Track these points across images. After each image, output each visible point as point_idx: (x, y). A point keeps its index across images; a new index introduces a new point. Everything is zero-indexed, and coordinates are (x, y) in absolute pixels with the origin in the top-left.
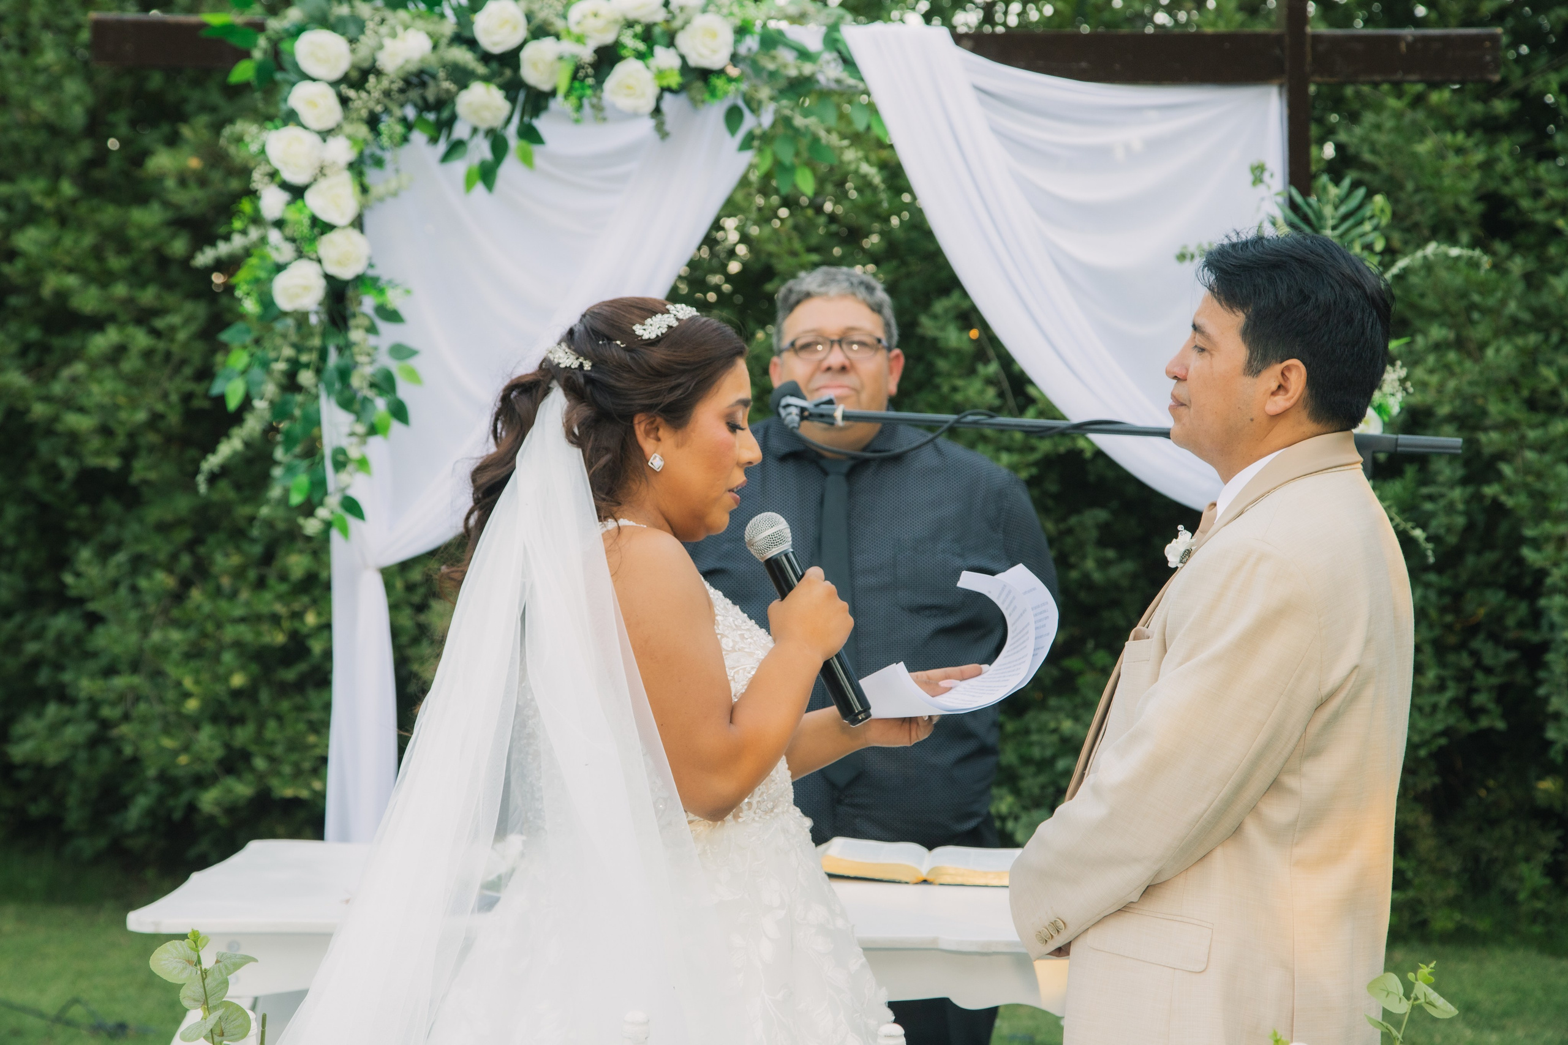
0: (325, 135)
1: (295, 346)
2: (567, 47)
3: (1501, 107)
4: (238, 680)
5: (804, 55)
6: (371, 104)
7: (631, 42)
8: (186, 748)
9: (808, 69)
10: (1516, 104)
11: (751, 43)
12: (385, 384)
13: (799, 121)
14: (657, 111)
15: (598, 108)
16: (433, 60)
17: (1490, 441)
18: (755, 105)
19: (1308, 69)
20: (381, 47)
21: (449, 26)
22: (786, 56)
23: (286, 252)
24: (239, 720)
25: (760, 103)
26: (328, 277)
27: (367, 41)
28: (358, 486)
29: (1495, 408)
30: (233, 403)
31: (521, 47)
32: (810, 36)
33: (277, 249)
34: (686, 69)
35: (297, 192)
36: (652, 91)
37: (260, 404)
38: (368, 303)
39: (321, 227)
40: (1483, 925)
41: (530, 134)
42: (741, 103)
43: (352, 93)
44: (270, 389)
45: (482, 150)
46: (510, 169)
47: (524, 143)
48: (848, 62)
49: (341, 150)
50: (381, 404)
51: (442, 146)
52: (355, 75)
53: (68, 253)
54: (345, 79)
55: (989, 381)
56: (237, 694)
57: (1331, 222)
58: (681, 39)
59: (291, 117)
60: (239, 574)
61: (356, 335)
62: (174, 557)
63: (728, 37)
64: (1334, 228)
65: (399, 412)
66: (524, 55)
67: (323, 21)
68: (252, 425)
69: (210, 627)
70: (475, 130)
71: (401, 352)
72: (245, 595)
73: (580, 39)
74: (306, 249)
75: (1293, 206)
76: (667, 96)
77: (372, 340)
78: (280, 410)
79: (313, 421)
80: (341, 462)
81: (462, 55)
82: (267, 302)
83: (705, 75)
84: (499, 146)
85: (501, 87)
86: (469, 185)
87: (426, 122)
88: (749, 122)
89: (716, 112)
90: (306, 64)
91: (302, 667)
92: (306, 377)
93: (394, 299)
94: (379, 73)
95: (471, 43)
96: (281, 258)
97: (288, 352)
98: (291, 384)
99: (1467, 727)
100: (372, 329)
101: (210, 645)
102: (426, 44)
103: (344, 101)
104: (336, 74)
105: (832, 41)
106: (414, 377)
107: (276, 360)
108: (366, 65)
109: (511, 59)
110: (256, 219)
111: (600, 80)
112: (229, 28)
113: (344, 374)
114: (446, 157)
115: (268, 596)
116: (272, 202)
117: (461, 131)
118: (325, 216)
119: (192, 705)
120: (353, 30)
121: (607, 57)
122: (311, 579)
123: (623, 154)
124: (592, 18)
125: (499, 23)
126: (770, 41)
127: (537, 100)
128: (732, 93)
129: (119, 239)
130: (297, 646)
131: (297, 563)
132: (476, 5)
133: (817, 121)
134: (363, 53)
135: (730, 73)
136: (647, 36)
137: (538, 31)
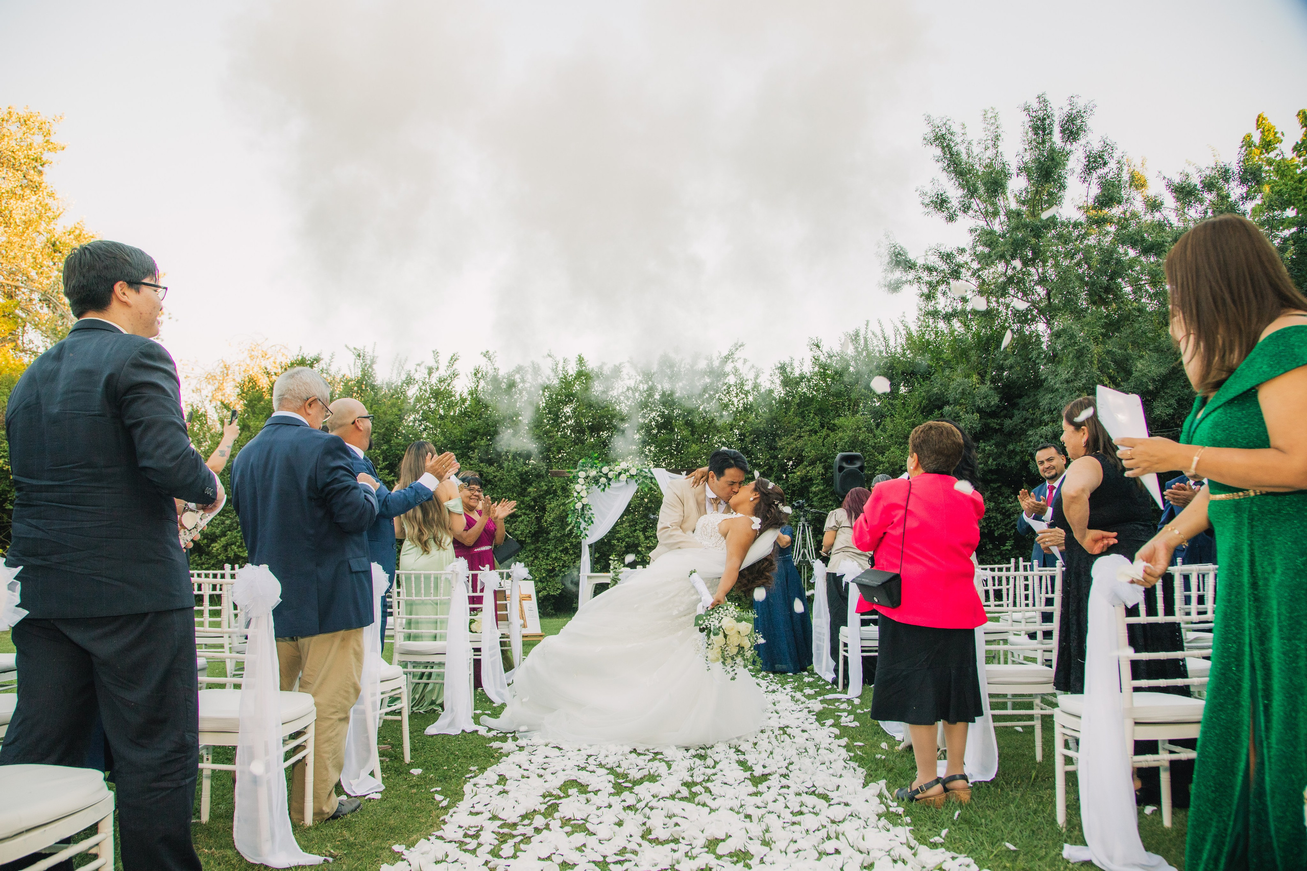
0: (582, 485)
2: (614, 473)
5: (646, 473)
6: (588, 481)
7: (623, 472)
9: (646, 475)
11: (639, 471)
12: (590, 518)
13: (645, 482)
14: (627, 481)
15: (619, 481)
16: (597, 475)
18: (639, 480)
20: (590, 474)
21: (598, 470)
22: (643, 473)
23: (577, 501)
26: (582, 504)
27: (588, 472)
28: (587, 532)
30: (570, 522)
32: (647, 470)
34: (630, 475)
35: (579, 493)
36: (626, 478)
37: (573, 522)
38: (588, 507)
41: (609, 484)
43: (586, 480)
45: (603, 486)
46: (606, 489)
47: (608, 486)
48: (653, 474)
49: (584, 487)
50: (590, 521)
51: (597, 486)
52: (586, 477)
58: (629, 471)
59: (578, 483)
63: (636, 471)
65: (592, 522)
66: (609, 474)
67: (582, 471)
68: (572, 525)
70: (602, 484)
71: (592, 514)
73: (616, 472)
74: (580, 501)
76: (628, 479)
77: (588, 513)
78: (576, 523)
79: (580, 524)
80: (585, 529)
81: (601, 474)
82: (574, 508)
83: (633, 476)
84: (605, 486)
85: (605, 478)
86: (601, 491)
87: (595, 483)
88: (639, 482)
89: (634, 481)
90: (580, 476)
92: (579, 518)
93: (591, 507)
94: (590, 477)
95: (601, 472)
97: (577, 515)
98: (577, 519)
100: (588, 511)
102: (596, 473)
104: (584, 477)
105: (651, 471)
106: (594, 517)
107: (575, 516)
108: (588, 476)
109: (607, 474)
110: (573, 496)
111: (619, 477)
112: (569, 472)
113: (585, 517)
114: (598, 488)
116: (575, 494)
117: (600, 484)
118: (583, 496)
120: (586, 471)
121: (620, 474)
122: (556, 558)
123: (620, 487)
124: (618, 469)
125: (605, 470)
126: (641, 471)
127: (610, 480)
128: (636, 478)
129: (522, 502)
130: (554, 569)
131: (554, 555)
132: (602, 467)
133: (648, 481)
134: (587, 474)
135: (636, 475)
136: (625, 471)
137: (610, 471)
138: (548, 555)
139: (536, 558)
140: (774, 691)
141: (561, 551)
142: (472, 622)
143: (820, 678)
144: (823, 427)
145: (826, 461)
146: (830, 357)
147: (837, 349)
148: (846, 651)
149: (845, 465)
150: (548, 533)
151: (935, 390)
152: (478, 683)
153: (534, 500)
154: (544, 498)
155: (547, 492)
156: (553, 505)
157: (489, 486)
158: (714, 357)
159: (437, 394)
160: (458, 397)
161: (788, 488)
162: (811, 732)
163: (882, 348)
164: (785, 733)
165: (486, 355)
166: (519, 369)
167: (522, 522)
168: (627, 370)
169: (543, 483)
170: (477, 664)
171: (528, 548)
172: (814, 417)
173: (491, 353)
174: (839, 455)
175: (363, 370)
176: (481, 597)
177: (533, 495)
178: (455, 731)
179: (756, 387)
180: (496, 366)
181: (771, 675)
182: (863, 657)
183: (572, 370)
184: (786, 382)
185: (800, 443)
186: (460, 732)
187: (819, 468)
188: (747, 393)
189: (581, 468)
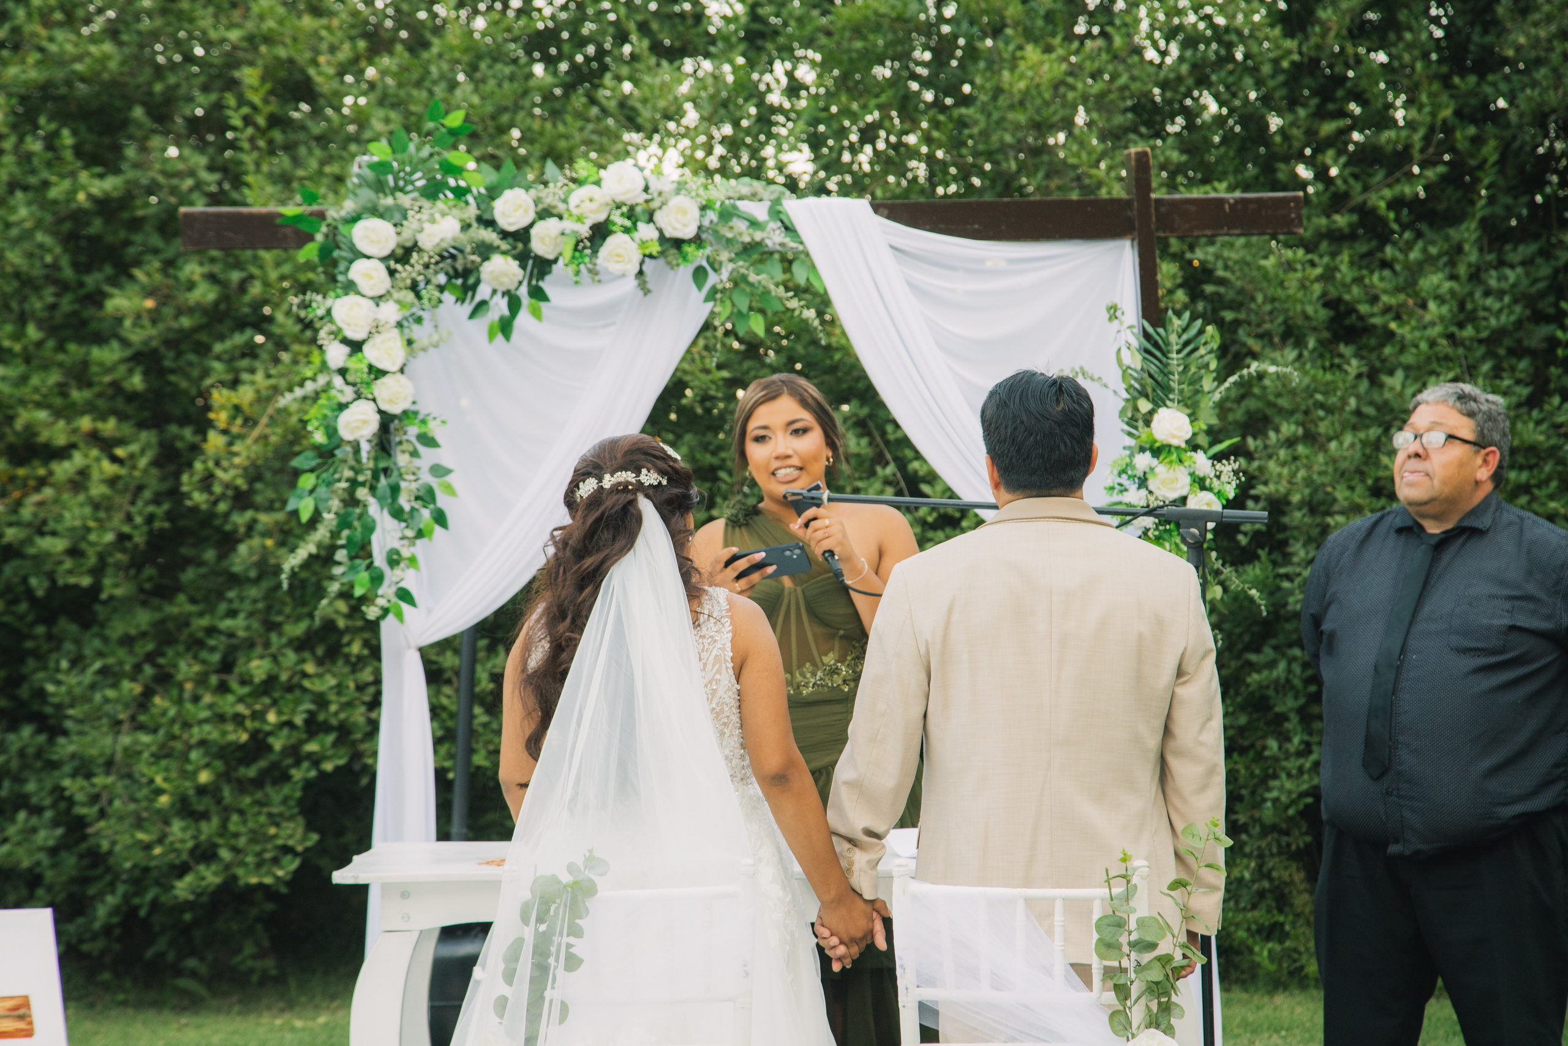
0: (378, 300)
1: (352, 468)
2: (568, 225)
3: (1341, 220)
4: (204, 777)
5: (754, 224)
6: (414, 275)
7: (618, 219)
8: (160, 841)
9: (758, 236)
10: (1355, 218)
11: (712, 216)
12: (426, 496)
13: (753, 278)
14: (641, 273)
15: (593, 272)
16: (463, 239)
18: (716, 266)
19: (1153, 226)
20: (421, 230)
21: (472, 211)
22: (740, 225)
23: (349, 393)
24: (204, 816)
25: (721, 263)
26: (380, 412)
27: (411, 225)
28: (409, 579)
29: (1341, 494)
30: (305, 516)
31: (531, 225)
32: (759, 210)
33: (341, 391)
34: (663, 239)
35: (356, 346)
36: (637, 257)
37: (328, 516)
38: (413, 431)
39: (377, 373)
41: (538, 294)
42: (705, 264)
43: (399, 267)
44: (335, 504)
45: (500, 307)
46: (523, 321)
47: (534, 301)
48: (788, 229)
49: (390, 312)
50: (426, 514)
51: (468, 307)
52: (400, 252)
53: (36, 390)
54: (392, 256)
55: (887, 482)
56: (202, 790)
57: (1175, 348)
58: (657, 216)
59: (350, 287)
60: (201, 680)
61: (402, 459)
62: (138, 668)
63: (696, 213)
64: (1179, 352)
65: (440, 519)
66: (533, 232)
67: (375, 211)
68: (321, 533)
69: (176, 729)
70: (494, 292)
71: (439, 471)
72: (207, 699)
73: (580, 219)
74: (364, 391)
75: (1147, 336)
76: (647, 260)
77: (417, 462)
78: (344, 522)
79: (370, 528)
80: (394, 559)
81: (489, 236)
82: (332, 432)
83: (678, 243)
84: (514, 304)
85: (515, 257)
86: (491, 336)
87: (454, 286)
88: (712, 279)
89: (685, 271)
90: (362, 246)
91: (262, 764)
92: (362, 493)
93: (434, 429)
94: (420, 250)
95: (490, 223)
96: (343, 400)
97: (348, 473)
98: (351, 501)
100: (414, 454)
101: (178, 746)
102: (457, 226)
103: (392, 273)
104: (386, 252)
105: (776, 213)
106: (450, 490)
107: (339, 480)
108: (409, 244)
109: (522, 236)
110: (324, 367)
111: (595, 252)
112: (298, 218)
113: (395, 490)
114: (473, 315)
115: (230, 698)
116: (336, 354)
117: (483, 292)
118: (380, 365)
119: (164, 800)
120: (398, 217)
121: (600, 232)
122: (271, 681)
124: (587, 204)
125: (513, 208)
126: (727, 214)
127: (543, 266)
128: (697, 256)
129: (81, 374)
130: (259, 744)
131: (258, 667)
132: (493, 193)
133: (767, 278)
134: (407, 235)
135: (697, 240)
136: (631, 215)
137: (544, 213)
138: (226, 666)
139: (164, 679)
141: (302, 645)
150: (228, 541)
154: (203, 350)
156: (245, 395)
167: (79, 482)
169: (192, 269)
171: (118, 628)
177: (135, 334)
189: (367, 194)
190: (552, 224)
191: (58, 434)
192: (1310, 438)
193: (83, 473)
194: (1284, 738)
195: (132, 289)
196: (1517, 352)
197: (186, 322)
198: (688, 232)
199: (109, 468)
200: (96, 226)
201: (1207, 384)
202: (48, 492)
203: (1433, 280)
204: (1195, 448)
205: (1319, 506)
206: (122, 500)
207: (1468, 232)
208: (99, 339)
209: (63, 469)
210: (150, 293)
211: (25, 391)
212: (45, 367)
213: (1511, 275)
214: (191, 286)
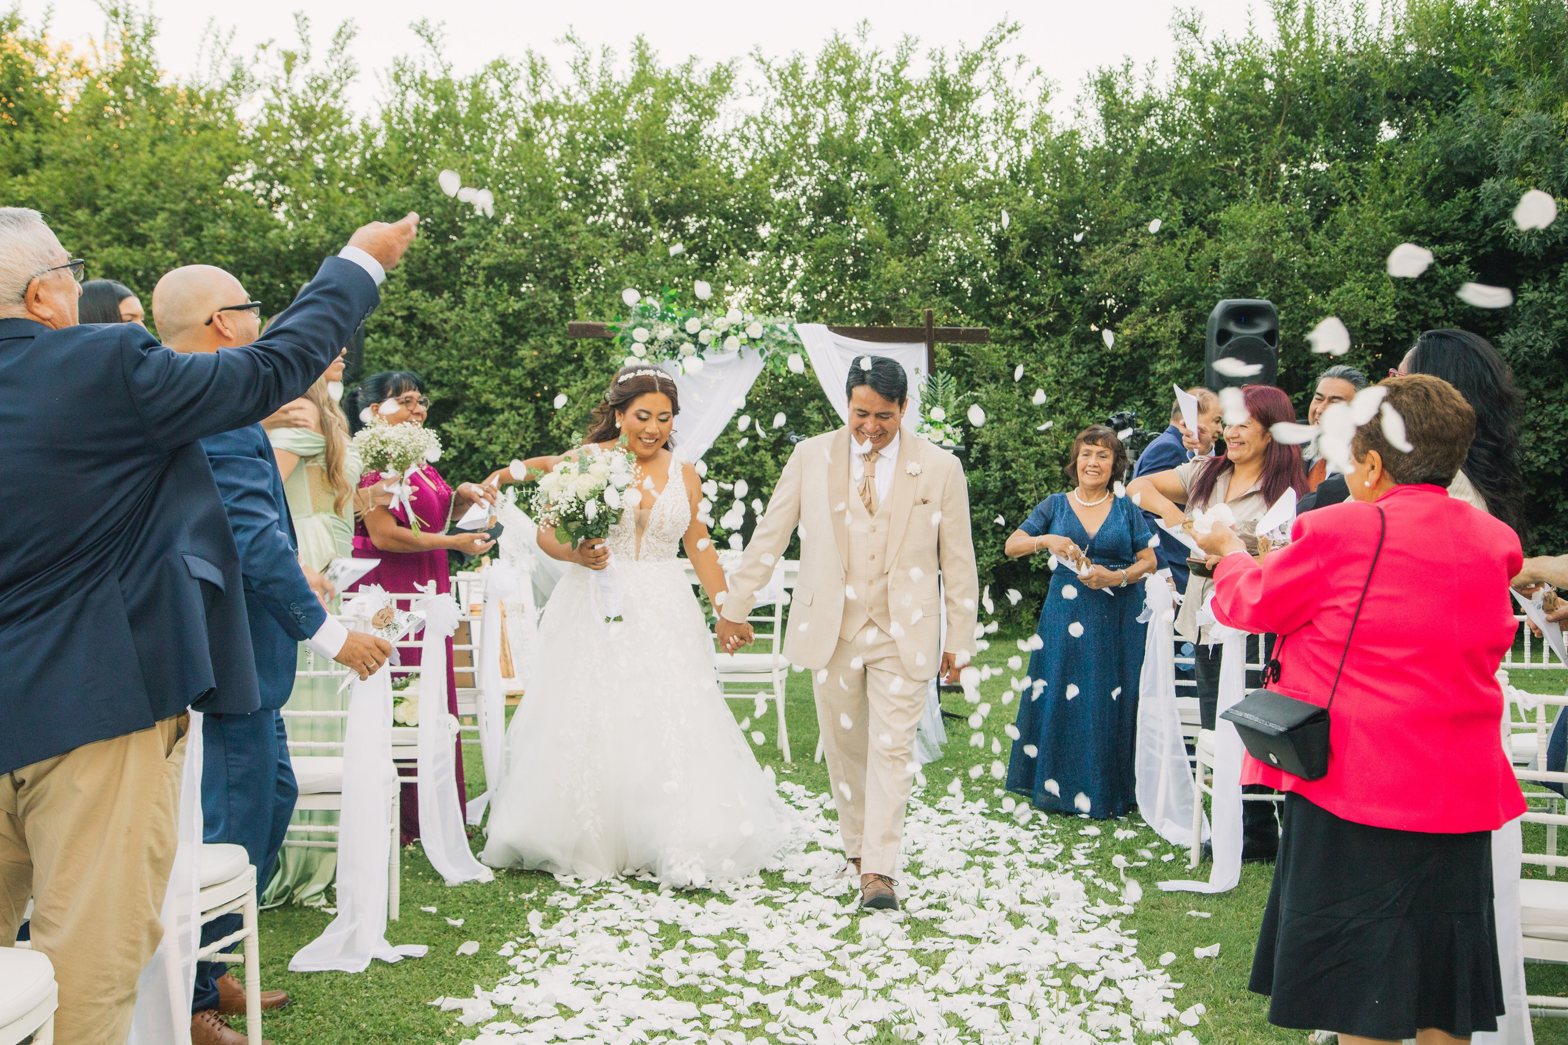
2: (713, 332)
3: (1016, 332)
5: (783, 333)
6: (655, 349)
7: (732, 330)
9: (784, 338)
11: (767, 330)
13: (782, 354)
14: (740, 351)
15: (722, 350)
16: (674, 336)
17: (1009, 455)
18: (768, 349)
19: (933, 339)
20: (658, 333)
21: (677, 326)
22: (778, 334)
25: (770, 348)
27: (655, 330)
29: (1011, 443)
31: (699, 332)
32: (785, 328)
34: (748, 338)
36: (738, 345)
40: (1008, 632)
41: (700, 357)
42: (764, 348)
43: (649, 346)
48: (796, 335)
51: (674, 362)
52: (650, 340)
53: (490, 386)
54: (647, 342)
57: (940, 385)
58: (747, 330)
59: (631, 353)
63: (761, 329)
66: (700, 334)
67: (641, 325)
70: (684, 356)
73: (717, 330)
75: (930, 380)
76: (742, 346)
81: (684, 335)
83: (754, 340)
85: (693, 343)
87: (670, 352)
88: (767, 354)
89: (757, 350)
90: (636, 338)
94: (658, 340)
95: (684, 331)
99: (1003, 561)
102: (672, 331)
103: (647, 348)
104: (645, 340)
105: (791, 329)
108: (654, 338)
109: (696, 336)
111: (723, 342)
112: (611, 327)
117: (680, 356)
120: (650, 327)
121: (725, 335)
123: (729, 363)
124: (721, 324)
125: (693, 325)
126: (773, 329)
127: (702, 347)
128: (762, 345)
129: (506, 380)
132: (685, 319)
133: (787, 352)
134: (653, 335)
135: (762, 339)
136: (737, 329)
137: (704, 327)
140: (1049, 867)
142: (397, 702)
143: (1149, 829)
144: (1189, 222)
145: (1190, 305)
146: (1219, 53)
147: (1236, 35)
148: (1208, 783)
149: (1232, 327)
151: (1465, 140)
152: (410, 827)
153: (532, 374)
154: (555, 372)
155: (564, 358)
157: (431, 341)
158: (949, 55)
159: (307, 121)
160: (356, 127)
161: (1101, 362)
162: (1125, 985)
163: (1346, 33)
164: (1067, 986)
165: (421, 30)
166: (498, 66)
167: (504, 425)
168: (747, 74)
169: (552, 339)
170: (409, 797)
172: (1169, 201)
173: (433, 25)
174: (1221, 304)
175: (127, 50)
176: (419, 650)
177: (529, 365)
178: (357, 965)
179: (1041, 122)
180: (446, 58)
181: (1044, 817)
182: (1246, 804)
183: (623, 72)
184: (1112, 113)
185: (1133, 262)
186: (367, 964)
187: (1176, 320)
188: (1019, 137)
189: (639, 319)
190: (706, 332)
191: (498, 404)
192: (999, 420)
193: (507, 420)
194: (985, 540)
195: (527, 347)
196: (1084, 388)
197: (549, 361)
198: (758, 336)
199: (518, 419)
200: (511, 320)
201: (952, 398)
202: (494, 427)
203: (1051, 358)
204: (946, 422)
205: (1001, 447)
206: (522, 432)
207: (1066, 339)
208: (514, 367)
209: (500, 418)
210: (534, 348)
211: (486, 387)
212: (493, 377)
213: (1083, 357)
214: (551, 346)
